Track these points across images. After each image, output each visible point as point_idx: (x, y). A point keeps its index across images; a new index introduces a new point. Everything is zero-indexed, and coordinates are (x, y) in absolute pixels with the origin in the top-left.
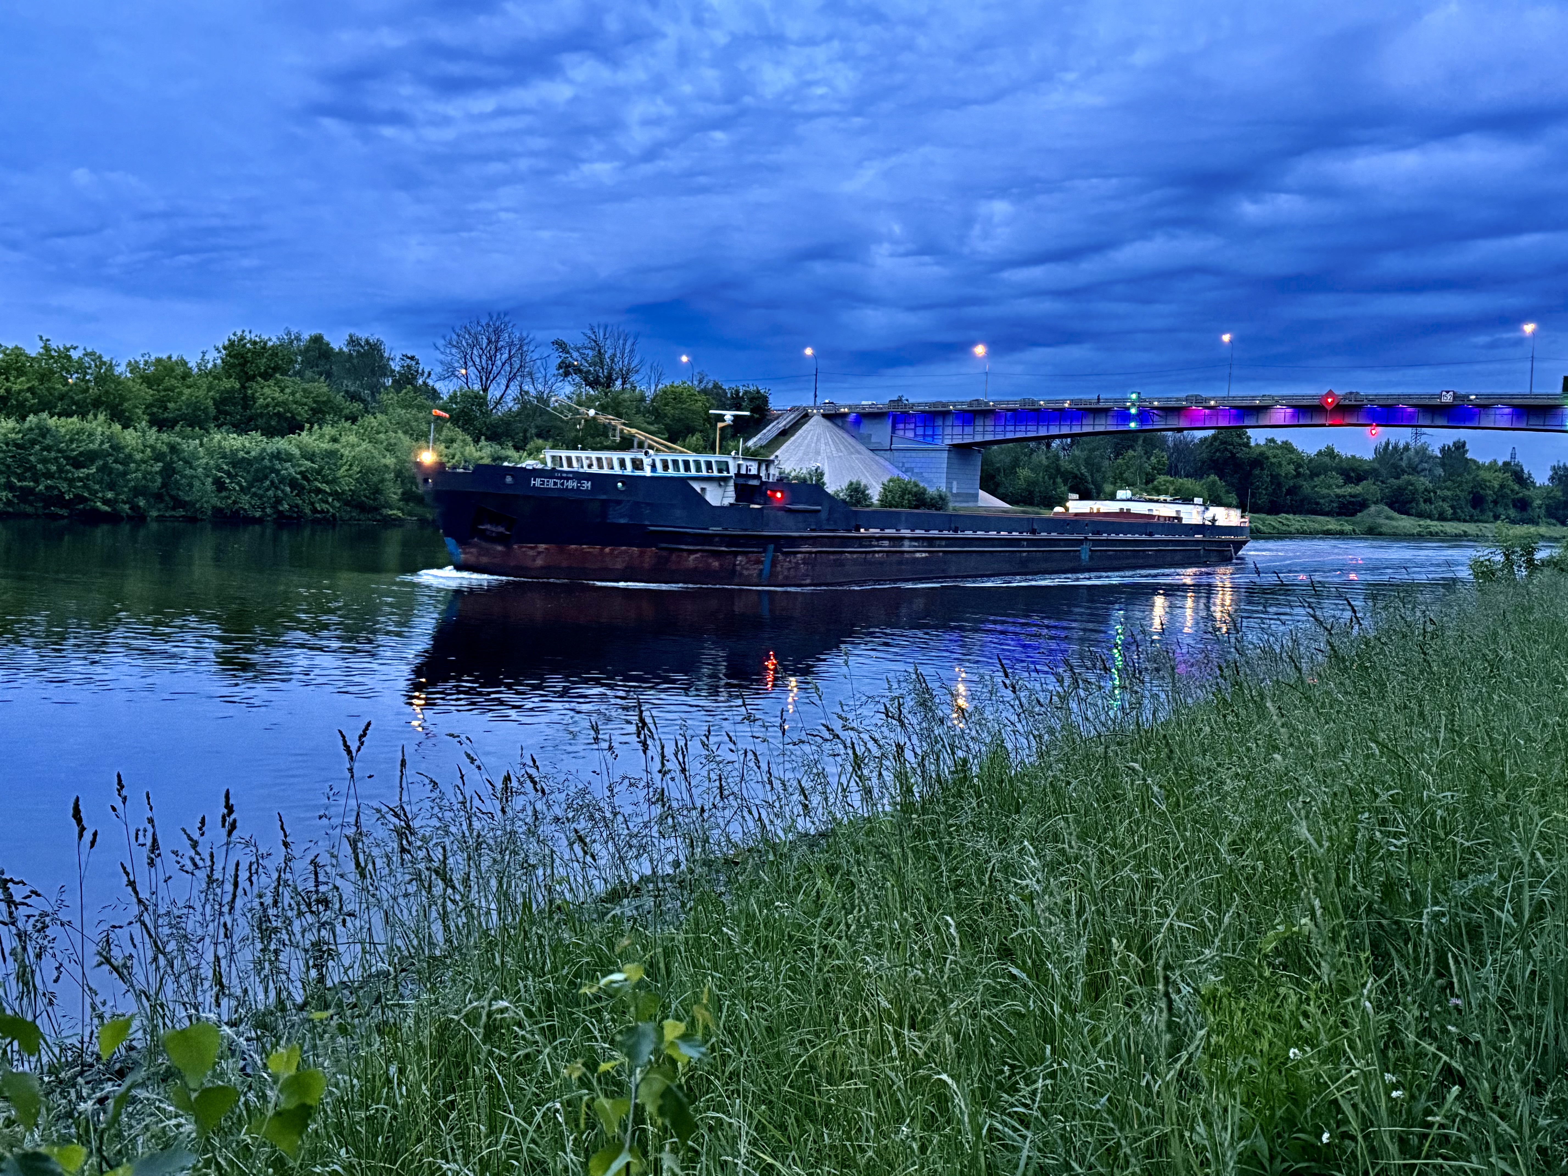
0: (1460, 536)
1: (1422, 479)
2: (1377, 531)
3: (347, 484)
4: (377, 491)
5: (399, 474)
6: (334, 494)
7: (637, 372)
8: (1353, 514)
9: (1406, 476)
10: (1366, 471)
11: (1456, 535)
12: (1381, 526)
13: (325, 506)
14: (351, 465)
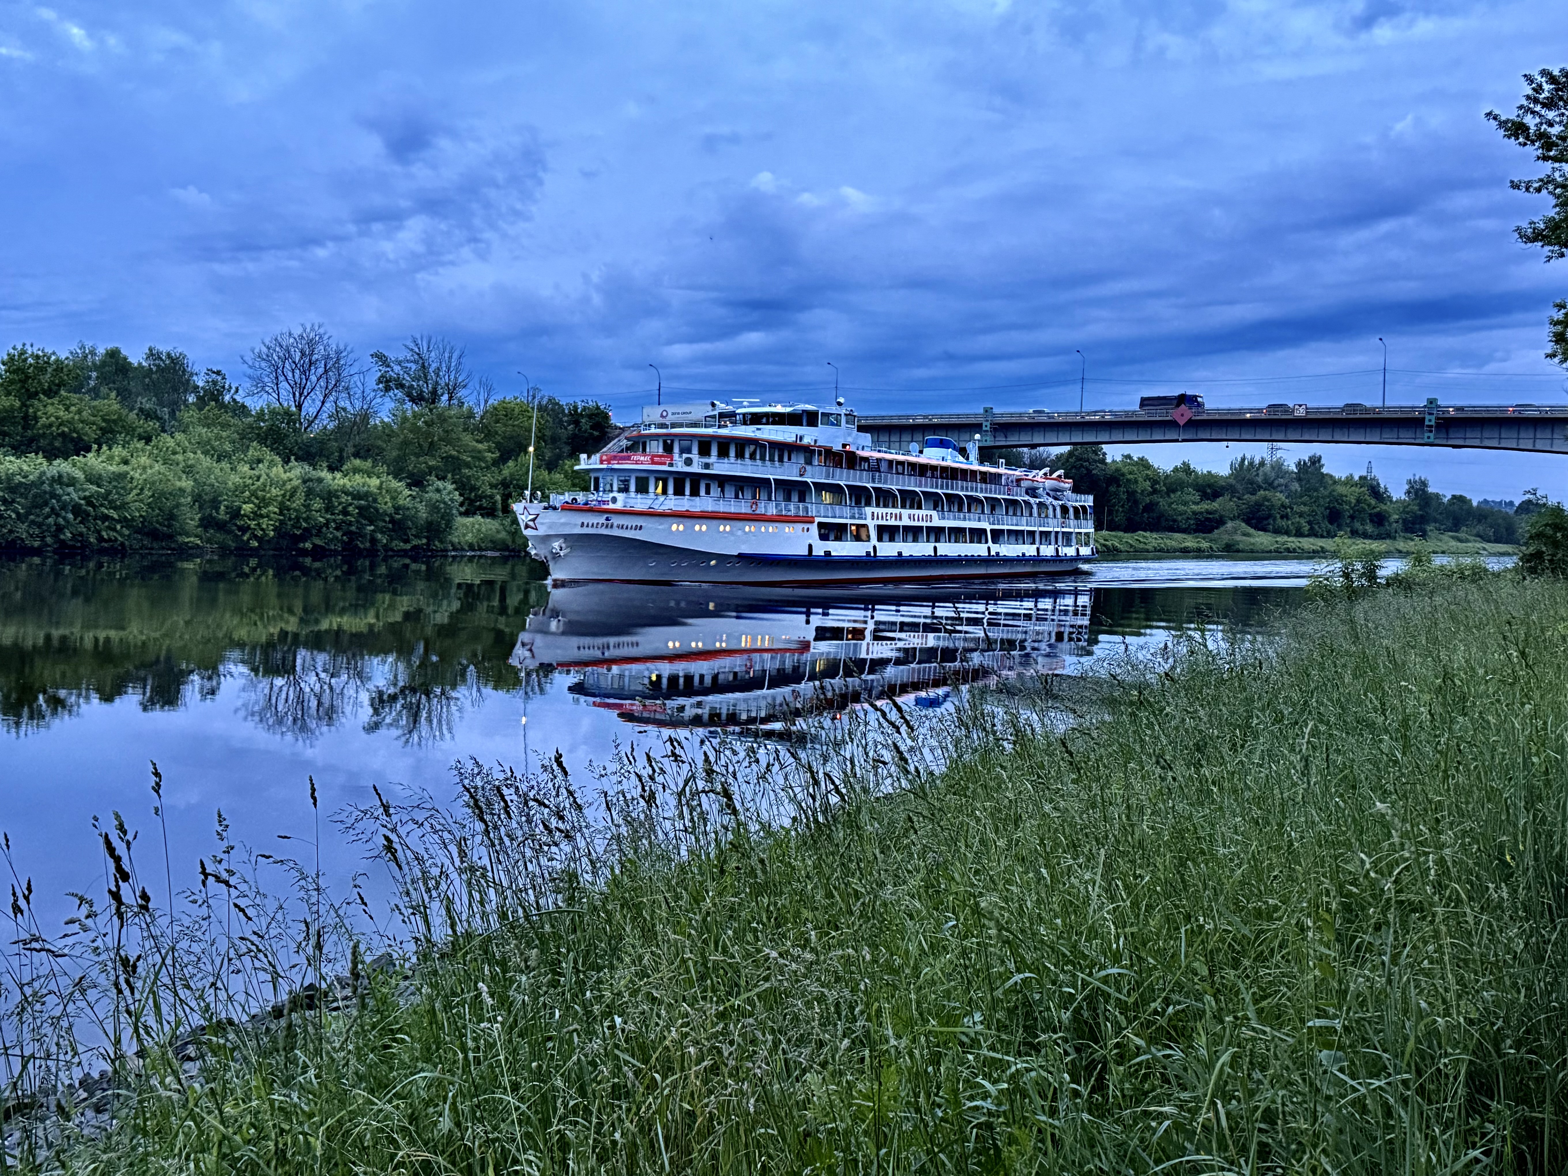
0: (1318, 552)
1: (1278, 494)
2: (1235, 548)
3: (137, 509)
4: (172, 517)
5: (197, 498)
6: (123, 520)
7: (464, 387)
8: (1210, 531)
9: (1262, 492)
10: (1223, 488)
11: (1314, 551)
12: (1238, 543)
13: (112, 533)
14: (142, 489)
